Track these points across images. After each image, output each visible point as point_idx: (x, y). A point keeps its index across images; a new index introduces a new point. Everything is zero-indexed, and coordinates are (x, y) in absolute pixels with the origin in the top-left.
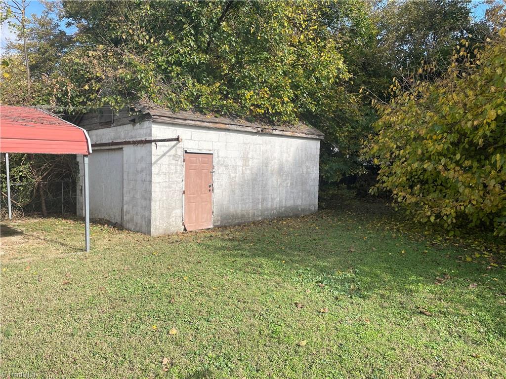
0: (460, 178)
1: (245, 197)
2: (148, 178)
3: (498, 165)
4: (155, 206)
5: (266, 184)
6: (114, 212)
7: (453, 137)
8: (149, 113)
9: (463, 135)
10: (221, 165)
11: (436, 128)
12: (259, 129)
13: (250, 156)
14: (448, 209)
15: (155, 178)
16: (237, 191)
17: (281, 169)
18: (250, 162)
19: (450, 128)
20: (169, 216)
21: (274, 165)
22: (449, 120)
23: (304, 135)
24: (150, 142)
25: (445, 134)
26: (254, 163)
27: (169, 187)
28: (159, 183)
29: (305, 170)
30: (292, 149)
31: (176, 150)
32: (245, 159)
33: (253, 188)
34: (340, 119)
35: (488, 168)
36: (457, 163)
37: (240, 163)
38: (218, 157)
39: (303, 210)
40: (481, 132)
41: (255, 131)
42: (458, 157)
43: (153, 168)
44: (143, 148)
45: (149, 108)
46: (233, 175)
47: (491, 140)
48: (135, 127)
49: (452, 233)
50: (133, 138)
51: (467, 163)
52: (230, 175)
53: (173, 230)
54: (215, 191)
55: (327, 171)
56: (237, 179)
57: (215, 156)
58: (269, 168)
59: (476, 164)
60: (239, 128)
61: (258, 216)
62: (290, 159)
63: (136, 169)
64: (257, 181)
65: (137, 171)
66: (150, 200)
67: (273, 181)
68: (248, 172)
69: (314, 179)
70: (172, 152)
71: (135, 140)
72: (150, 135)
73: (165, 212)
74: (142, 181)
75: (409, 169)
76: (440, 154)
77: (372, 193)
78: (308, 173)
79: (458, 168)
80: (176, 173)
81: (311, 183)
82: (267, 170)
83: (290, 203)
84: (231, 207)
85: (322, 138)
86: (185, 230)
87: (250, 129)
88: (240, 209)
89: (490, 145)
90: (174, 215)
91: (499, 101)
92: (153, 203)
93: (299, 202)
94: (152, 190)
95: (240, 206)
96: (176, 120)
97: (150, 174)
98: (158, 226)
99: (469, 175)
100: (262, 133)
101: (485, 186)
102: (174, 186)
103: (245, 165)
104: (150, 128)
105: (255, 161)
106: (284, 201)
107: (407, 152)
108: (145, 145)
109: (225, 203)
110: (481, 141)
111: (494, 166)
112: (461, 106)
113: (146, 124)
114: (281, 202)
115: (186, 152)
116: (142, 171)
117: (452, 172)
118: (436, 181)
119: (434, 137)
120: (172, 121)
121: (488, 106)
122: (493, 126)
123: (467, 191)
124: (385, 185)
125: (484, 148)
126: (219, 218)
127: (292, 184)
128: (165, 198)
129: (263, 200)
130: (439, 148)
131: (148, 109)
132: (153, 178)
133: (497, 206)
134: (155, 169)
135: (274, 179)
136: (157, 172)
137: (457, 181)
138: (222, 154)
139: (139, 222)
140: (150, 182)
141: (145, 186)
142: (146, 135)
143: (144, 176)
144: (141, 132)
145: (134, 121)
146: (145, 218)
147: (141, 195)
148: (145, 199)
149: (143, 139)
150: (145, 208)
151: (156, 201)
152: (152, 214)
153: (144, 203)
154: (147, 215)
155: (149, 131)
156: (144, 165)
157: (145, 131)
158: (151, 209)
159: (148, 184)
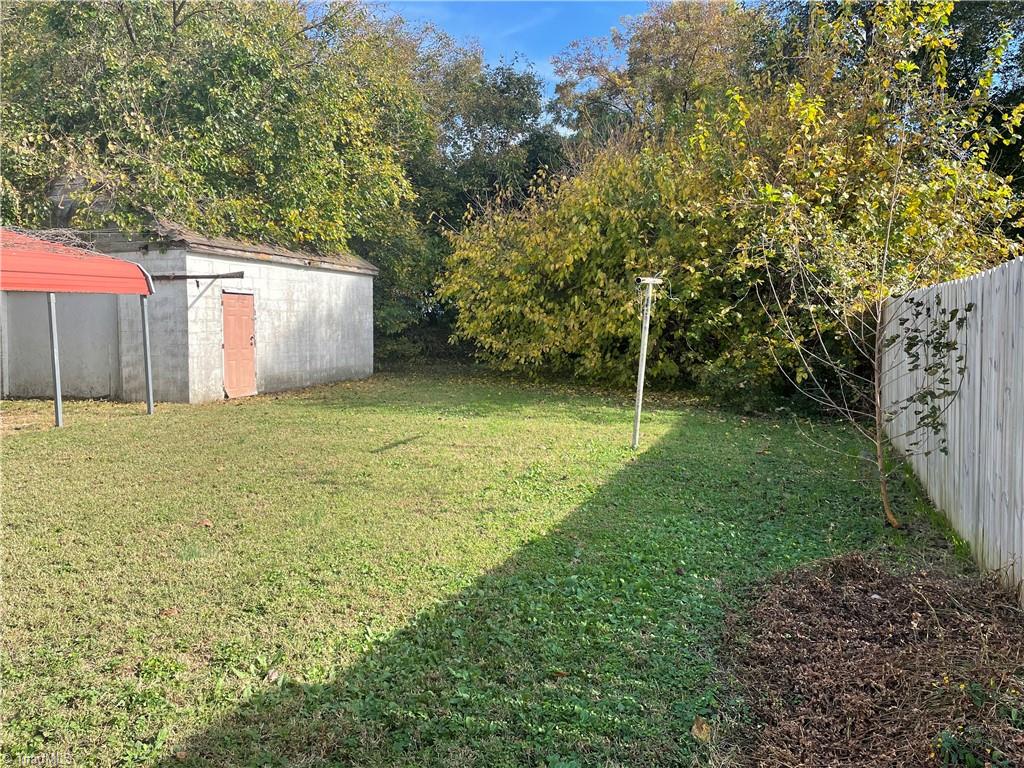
0: (545, 320)
1: (291, 353)
2: (180, 327)
3: (577, 306)
4: (193, 364)
5: (314, 336)
6: (88, 383)
7: (536, 279)
8: (183, 240)
9: (545, 276)
10: (264, 309)
11: (521, 269)
12: (307, 262)
13: (295, 298)
14: (535, 351)
15: (192, 327)
16: (282, 346)
17: (330, 316)
18: (296, 306)
19: (532, 269)
20: (208, 377)
21: (322, 311)
22: (532, 260)
23: (356, 270)
24: (185, 278)
25: (529, 276)
26: (300, 307)
27: (208, 339)
28: (196, 333)
29: (357, 317)
30: (342, 288)
31: (213, 289)
32: (290, 301)
33: (300, 341)
34: (398, 248)
35: (568, 309)
36: (541, 305)
37: (284, 307)
38: (260, 299)
39: (357, 373)
40: (561, 276)
41: (302, 264)
42: (542, 299)
43: (189, 313)
44: (168, 285)
46: (277, 324)
47: (570, 282)
48: (149, 257)
49: (537, 380)
51: (550, 305)
52: (273, 324)
53: (214, 396)
54: (258, 345)
55: (384, 319)
56: (281, 329)
57: (256, 297)
58: (317, 316)
59: (557, 307)
60: (284, 260)
61: (307, 380)
62: (340, 302)
64: (303, 332)
66: (186, 356)
67: (323, 332)
68: (293, 319)
69: (368, 330)
70: (209, 292)
72: (184, 268)
73: (203, 372)
74: (166, 331)
75: (495, 312)
76: (524, 296)
77: (453, 343)
78: (360, 321)
79: (542, 311)
80: (214, 320)
81: (365, 336)
82: (314, 316)
83: (342, 363)
84: (276, 367)
85: (376, 273)
86: (226, 396)
87: (295, 261)
88: (285, 370)
89: (568, 287)
90: (213, 376)
91: (575, 247)
92: (190, 360)
93: (352, 362)
94: (189, 343)
95: (286, 366)
96: (216, 249)
97: (185, 322)
98: (197, 390)
99: (552, 317)
100: (309, 267)
101: (566, 328)
102: (212, 337)
103: (289, 310)
104: (184, 261)
105: (301, 305)
106: (335, 360)
107: (492, 293)
108: (172, 282)
109: (269, 361)
110: (562, 283)
111: (573, 307)
112: (543, 247)
113: (174, 253)
114: (331, 361)
115: (224, 292)
116: (167, 318)
117: (537, 314)
118: (518, 327)
119: (519, 278)
120: (211, 250)
121: (567, 252)
122: (571, 269)
123: (552, 332)
124: (466, 333)
125: (564, 290)
126: (263, 382)
127: (343, 337)
128: (203, 354)
129: (312, 357)
130: (525, 289)
131: (180, 234)
132: (189, 327)
133: (576, 346)
134: (191, 315)
135: (323, 329)
136: (193, 318)
137: (543, 323)
138: (264, 295)
139: (161, 388)
140: (185, 332)
141: (173, 337)
142: (173, 269)
143: (171, 324)
144: (163, 264)
145: (146, 248)
146: (175, 382)
147: (164, 352)
148: (174, 355)
149: (167, 274)
150: (175, 368)
151: (193, 358)
152: (190, 375)
153: (171, 362)
154: (179, 377)
155: (179, 264)
156: (169, 309)
157: (170, 263)
158: (188, 368)
159: (179, 334)
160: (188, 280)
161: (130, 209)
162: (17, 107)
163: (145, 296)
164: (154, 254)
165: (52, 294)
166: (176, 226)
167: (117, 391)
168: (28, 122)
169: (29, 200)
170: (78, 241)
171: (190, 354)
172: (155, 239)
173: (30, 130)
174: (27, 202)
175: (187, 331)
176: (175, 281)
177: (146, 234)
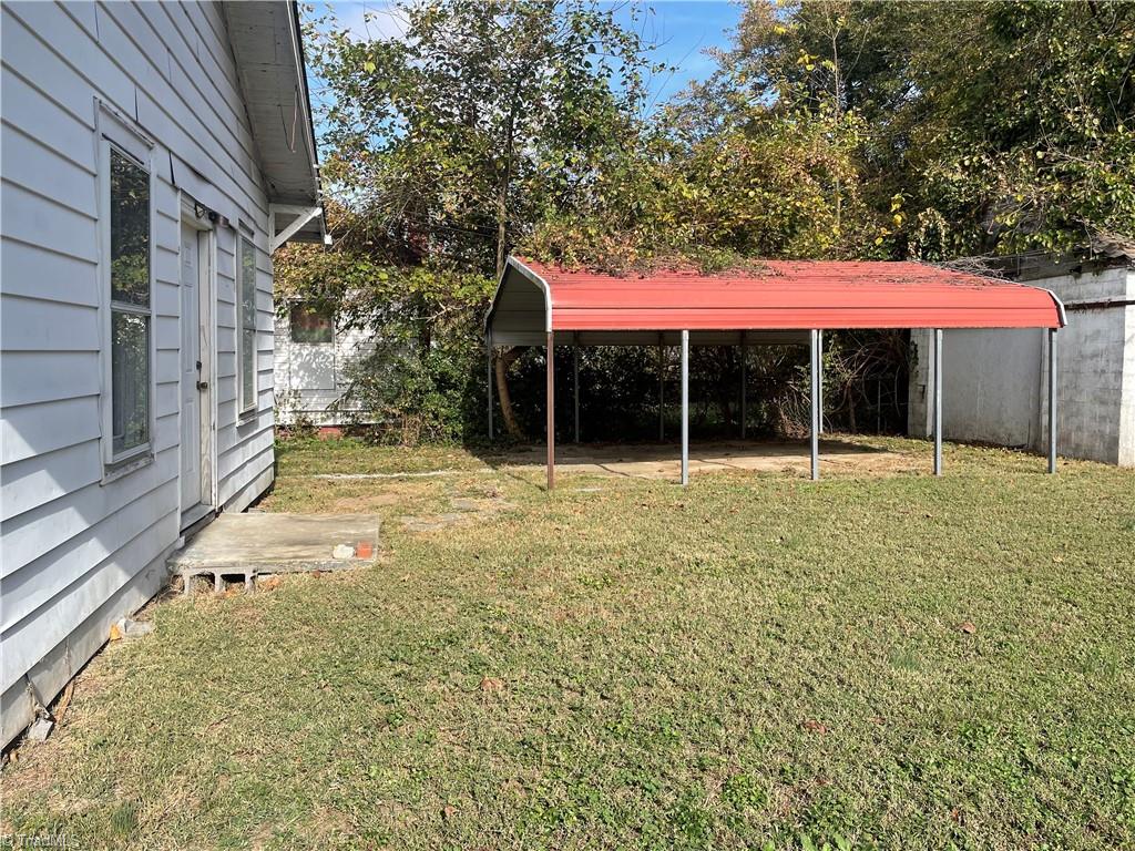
2: (1113, 367)
4: (1127, 416)
6: (1006, 429)
8: (1124, 256)
15: (1128, 368)
24: (1123, 304)
43: (1126, 348)
44: (1102, 315)
45: (1122, 247)
48: (1079, 281)
50: (1072, 299)
63: (1080, 352)
65: (1082, 356)
66: (1117, 404)
71: (1076, 302)
72: (1123, 292)
74: (1095, 372)
92: (1123, 411)
94: (1124, 387)
97: (1120, 360)
98: (1130, 450)
104: (1123, 282)
108: (1106, 310)
113: (1112, 274)
116: (1097, 356)
131: (1121, 249)
132: (1125, 367)
134: (1129, 351)
136: (1133, 356)
139: (1085, 442)
140: (1119, 374)
141: (1103, 380)
142: (1110, 293)
143: (1102, 363)
144: (1097, 287)
145: (1077, 271)
146: (1102, 436)
147: (1091, 397)
148: (1103, 403)
149: (1101, 300)
150: (1103, 418)
151: (1128, 407)
152: (1121, 429)
153: (1099, 410)
154: (1108, 431)
155: (1118, 286)
156: (1101, 345)
157: (1107, 286)
158: (1118, 420)
159: (1111, 377)
160: (1128, 307)
161: (1061, 224)
162: (956, 130)
163: (1055, 330)
164: (1087, 277)
165: (939, 332)
166: (1119, 239)
167: (1036, 440)
168: (967, 145)
169: (958, 230)
170: (985, 268)
171: (1123, 402)
172: (1088, 258)
173: (969, 153)
174: (956, 231)
175: (1121, 373)
176: (1111, 309)
177: (1077, 253)
